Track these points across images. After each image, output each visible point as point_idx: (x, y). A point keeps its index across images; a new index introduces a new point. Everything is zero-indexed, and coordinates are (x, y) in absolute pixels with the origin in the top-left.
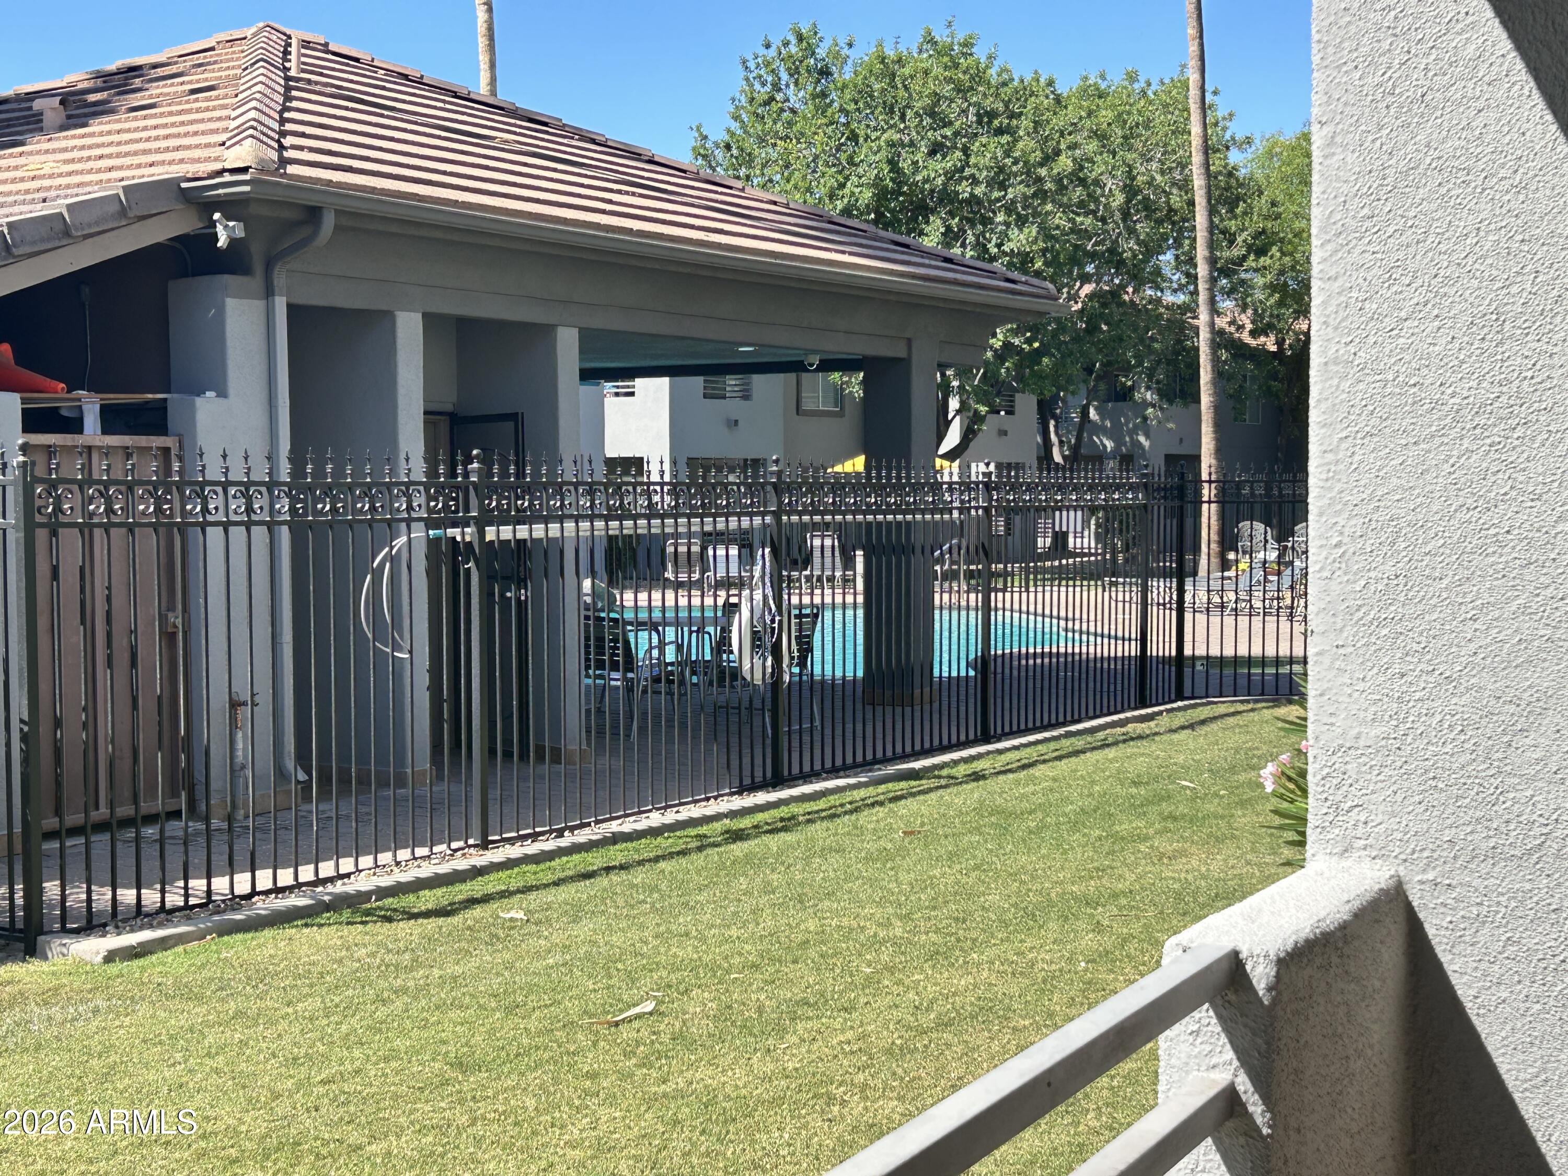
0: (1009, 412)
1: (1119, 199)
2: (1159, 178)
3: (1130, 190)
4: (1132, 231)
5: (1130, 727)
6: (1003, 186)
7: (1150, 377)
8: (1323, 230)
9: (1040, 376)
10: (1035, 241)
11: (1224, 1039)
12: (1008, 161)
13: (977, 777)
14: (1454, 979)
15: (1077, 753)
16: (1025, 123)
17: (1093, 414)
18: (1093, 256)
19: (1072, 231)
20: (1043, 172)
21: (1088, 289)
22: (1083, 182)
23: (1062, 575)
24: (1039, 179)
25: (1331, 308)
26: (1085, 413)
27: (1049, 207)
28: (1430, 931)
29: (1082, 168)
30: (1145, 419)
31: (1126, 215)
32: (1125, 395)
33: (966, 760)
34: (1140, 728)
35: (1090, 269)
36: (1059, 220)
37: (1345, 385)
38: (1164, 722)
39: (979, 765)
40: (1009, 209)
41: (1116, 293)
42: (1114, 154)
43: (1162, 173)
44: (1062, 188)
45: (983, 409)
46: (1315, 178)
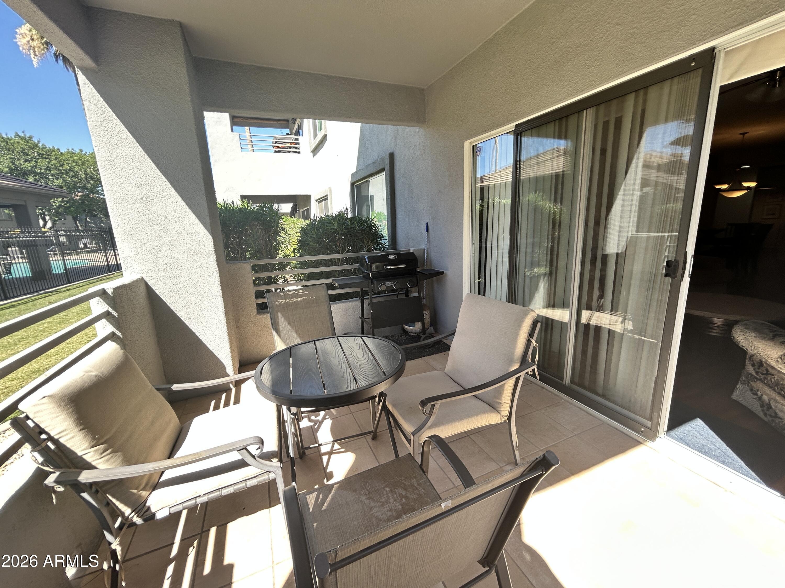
0: (65, 219)
1: (84, 176)
2: (93, 172)
3: (86, 174)
4: (89, 183)
5: (107, 277)
6: (49, 170)
7: (101, 212)
8: (101, 166)
9: (72, 212)
10: (62, 183)
11: (104, 303)
12: (50, 165)
13: (68, 290)
14: (155, 291)
15: (94, 283)
16: (53, 157)
17: (88, 219)
18: (79, 187)
19: (72, 181)
20: (61, 168)
21: (79, 194)
22: (73, 171)
23: (88, 252)
24: (60, 170)
25: (106, 181)
26: (86, 219)
27: (64, 176)
28: (149, 284)
29: (72, 169)
30: (102, 221)
31: (86, 179)
32: (96, 216)
33: (64, 288)
34: (111, 276)
35: (80, 190)
36: (68, 179)
37: (112, 194)
38: (116, 275)
39: (68, 288)
40: (53, 175)
41: (88, 195)
42: (80, 166)
43: (94, 171)
44: (67, 172)
45: (56, 219)
46: (96, 156)
